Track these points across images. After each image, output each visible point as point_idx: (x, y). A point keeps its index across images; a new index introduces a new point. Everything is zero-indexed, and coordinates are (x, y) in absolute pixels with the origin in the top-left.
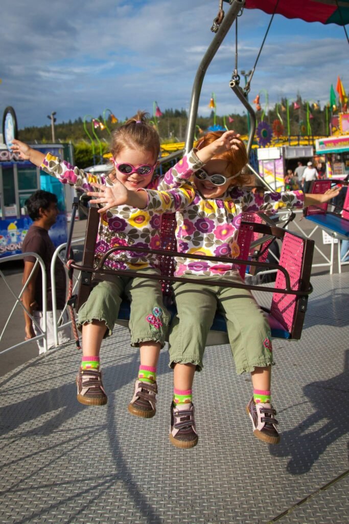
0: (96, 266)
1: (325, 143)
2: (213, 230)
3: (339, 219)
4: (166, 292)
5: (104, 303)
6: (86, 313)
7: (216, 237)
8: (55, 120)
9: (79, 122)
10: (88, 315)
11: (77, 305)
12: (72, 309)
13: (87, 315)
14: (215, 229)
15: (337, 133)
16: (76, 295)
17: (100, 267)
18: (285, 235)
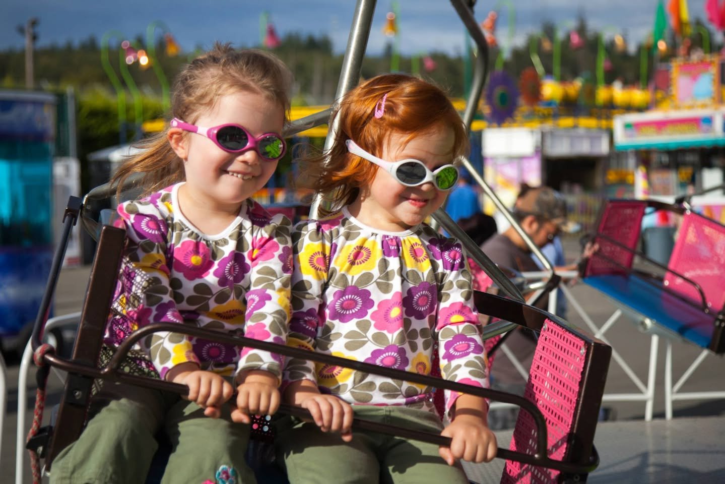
0: (106, 363)
1: (638, 126)
2: (370, 311)
3: (658, 291)
4: (262, 431)
5: (118, 448)
6: (71, 469)
7: (375, 326)
8: (35, 38)
9: (91, 47)
10: (75, 475)
11: (50, 451)
12: (38, 461)
13: (73, 472)
14: (375, 308)
15: (665, 105)
16: (51, 427)
17: (115, 366)
18: (545, 326)
